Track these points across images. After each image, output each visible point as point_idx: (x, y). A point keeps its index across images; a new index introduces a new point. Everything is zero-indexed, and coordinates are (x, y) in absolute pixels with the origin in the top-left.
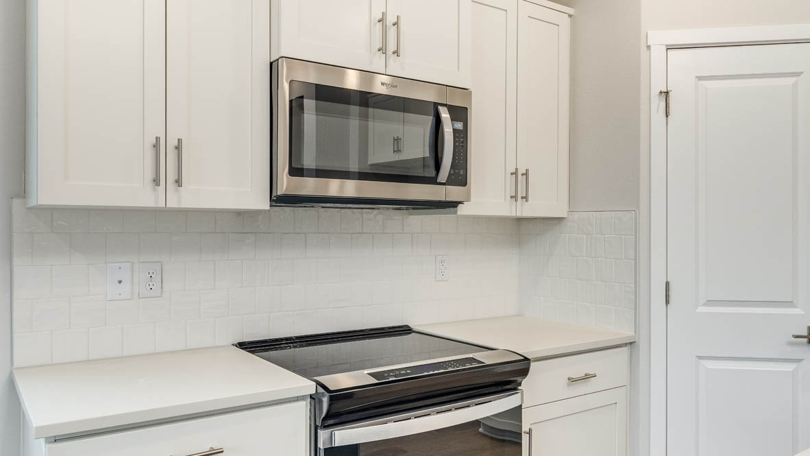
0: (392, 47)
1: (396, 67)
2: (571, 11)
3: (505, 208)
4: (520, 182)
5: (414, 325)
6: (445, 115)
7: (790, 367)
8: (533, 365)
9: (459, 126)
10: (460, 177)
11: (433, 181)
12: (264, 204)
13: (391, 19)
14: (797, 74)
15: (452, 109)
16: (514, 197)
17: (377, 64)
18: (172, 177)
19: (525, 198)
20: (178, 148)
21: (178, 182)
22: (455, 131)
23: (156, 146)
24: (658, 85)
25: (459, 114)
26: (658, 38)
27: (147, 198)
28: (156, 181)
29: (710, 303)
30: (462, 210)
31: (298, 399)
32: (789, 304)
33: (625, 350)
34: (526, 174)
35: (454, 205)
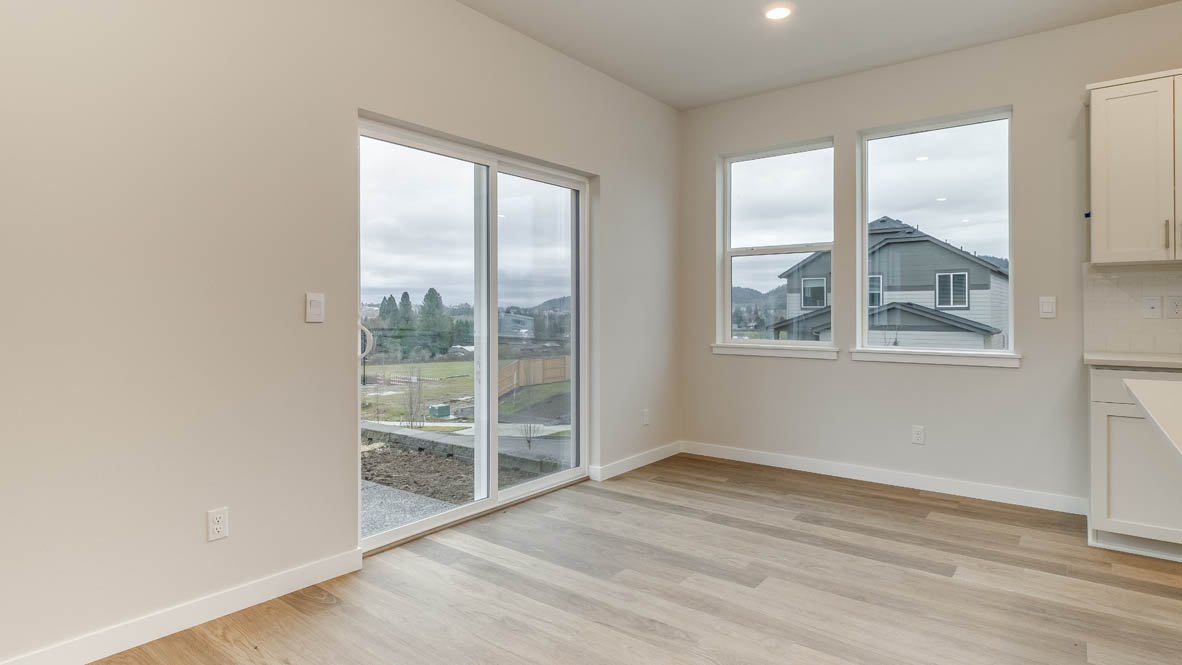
18: (1172, 242)
27: (1159, 256)
28: (1167, 247)
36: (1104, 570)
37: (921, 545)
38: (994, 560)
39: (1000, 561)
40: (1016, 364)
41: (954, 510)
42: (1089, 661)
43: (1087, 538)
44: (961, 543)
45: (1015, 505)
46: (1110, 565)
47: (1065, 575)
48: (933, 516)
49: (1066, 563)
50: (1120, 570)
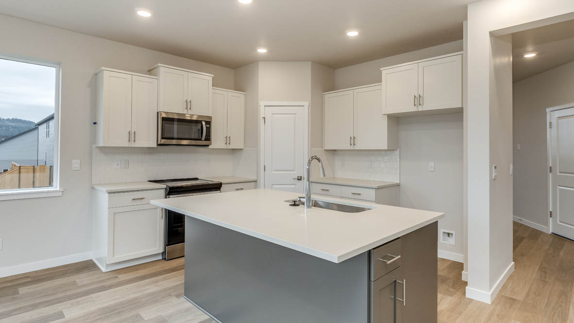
0: (189, 108)
1: (190, 112)
2: (245, 93)
3: (223, 146)
4: (228, 140)
5: (199, 178)
6: (204, 123)
7: (294, 186)
8: (223, 185)
9: (208, 126)
10: (208, 138)
11: (201, 140)
12: (156, 146)
13: (189, 101)
14: (295, 114)
15: (206, 122)
16: (226, 144)
17: (185, 112)
18: (133, 139)
19: (229, 144)
20: (135, 133)
21: (134, 141)
22: (206, 127)
23: (129, 133)
24: (262, 115)
25: (208, 123)
26: (262, 103)
27: (126, 144)
28: (129, 141)
29: (275, 171)
30: (210, 147)
31: (162, 189)
32: (294, 171)
33: (254, 183)
34: (230, 137)
35: (208, 146)
36: (117, 280)
37: (32, 310)
38: (75, 298)
39: (77, 297)
40: (60, 194)
41: (30, 282)
42: (146, 319)
43: (100, 269)
44: (52, 298)
45: (60, 266)
46: (117, 277)
47: (107, 290)
48: (22, 290)
49: (103, 284)
50: (123, 277)
